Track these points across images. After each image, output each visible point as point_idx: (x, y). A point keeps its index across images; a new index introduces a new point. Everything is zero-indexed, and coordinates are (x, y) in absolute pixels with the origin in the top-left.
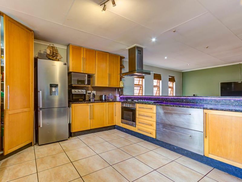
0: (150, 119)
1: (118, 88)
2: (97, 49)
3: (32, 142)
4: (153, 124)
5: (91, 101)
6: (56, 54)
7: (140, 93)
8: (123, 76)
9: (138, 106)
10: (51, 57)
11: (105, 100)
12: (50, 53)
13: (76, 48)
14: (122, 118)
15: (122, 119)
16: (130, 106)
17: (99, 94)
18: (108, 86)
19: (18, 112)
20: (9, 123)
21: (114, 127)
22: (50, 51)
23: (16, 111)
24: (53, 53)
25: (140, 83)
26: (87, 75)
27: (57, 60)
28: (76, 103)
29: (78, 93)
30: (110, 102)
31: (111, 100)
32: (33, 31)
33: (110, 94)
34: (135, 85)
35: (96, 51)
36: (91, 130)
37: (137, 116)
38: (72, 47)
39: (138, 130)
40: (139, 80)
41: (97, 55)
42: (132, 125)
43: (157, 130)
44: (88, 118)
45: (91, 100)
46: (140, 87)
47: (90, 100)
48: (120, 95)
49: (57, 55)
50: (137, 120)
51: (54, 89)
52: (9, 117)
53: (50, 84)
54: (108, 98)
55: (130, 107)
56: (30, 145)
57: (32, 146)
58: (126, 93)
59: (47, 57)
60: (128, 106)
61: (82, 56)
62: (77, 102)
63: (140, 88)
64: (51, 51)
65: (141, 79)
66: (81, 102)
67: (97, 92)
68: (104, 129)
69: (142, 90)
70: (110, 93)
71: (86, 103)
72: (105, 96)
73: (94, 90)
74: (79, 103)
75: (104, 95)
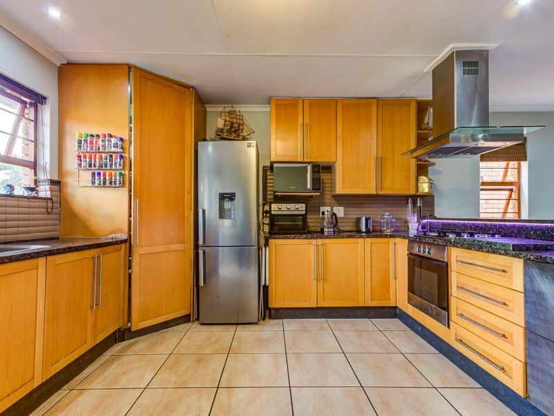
0: (499, 310)
1: (414, 198)
2: (340, 96)
3: (190, 315)
4: (511, 335)
5: (326, 234)
6: (239, 125)
7: (509, 210)
8: (432, 160)
9: (455, 256)
10: (225, 135)
11: (368, 231)
12: (225, 125)
13: (284, 104)
14: (411, 289)
15: (409, 291)
16: (429, 253)
17: (354, 213)
18: (374, 192)
19: (159, 251)
20: (140, 272)
21: (392, 312)
22: (223, 121)
23: (153, 249)
24: (232, 123)
25: (510, 178)
26: (309, 168)
27: (241, 138)
28: (280, 239)
29: (286, 213)
30: (386, 236)
31: (388, 232)
32: (193, 87)
33: (386, 215)
34: (483, 184)
35: (336, 100)
36: (318, 308)
37: (454, 291)
38: (276, 104)
39: (457, 340)
40: (507, 168)
41: (339, 111)
42: (437, 317)
43: (532, 365)
44: (312, 278)
45: (326, 230)
46: (511, 190)
47: (322, 231)
48: (421, 218)
49: (241, 127)
50: (453, 303)
51: (227, 205)
52: (140, 259)
53: (220, 194)
54: (381, 224)
55: (430, 256)
56: (186, 319)
57: (189, 321)
58: (446, 211)
59: (219, 135)
60: (424, 252)
61: (300, 120)
62: (282, 236)
63: (507, 193)
64: (225, 121)
65: (513, 164)
66: (292, 236)
67: (348, 209)
68: (359, 312)
69: (519, 200)
70: (386, 211)
71: (304, 238)
72: (367, 220)
73: (340, 205)
74: (287, 238)
75: (364, 218)
